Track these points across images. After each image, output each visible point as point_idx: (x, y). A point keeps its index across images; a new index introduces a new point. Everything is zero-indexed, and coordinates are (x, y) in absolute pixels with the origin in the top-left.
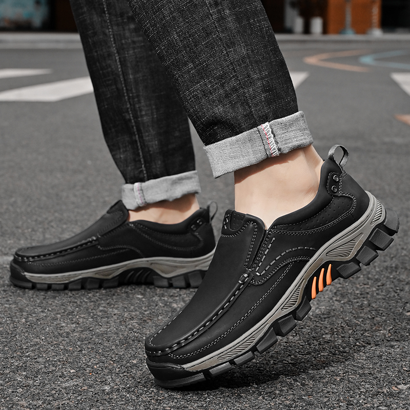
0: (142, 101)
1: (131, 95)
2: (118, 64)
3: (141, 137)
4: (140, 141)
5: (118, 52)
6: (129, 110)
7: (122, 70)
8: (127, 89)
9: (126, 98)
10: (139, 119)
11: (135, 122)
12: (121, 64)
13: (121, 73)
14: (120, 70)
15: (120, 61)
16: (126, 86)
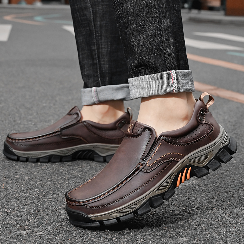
0: (103, 39)
1: (97, 34)
2: (92, 14)
3: (99, 61)
4: (99, 64)
5: (92, 7)
6: (95, 44)
7: (93, 19)
8: (95, 31)
9: (95, 36)
10: (100, 50)
11: (97, 52)
12: (93, 15)
13: (92, 20)
14: (92, 18)
15: (93, 13)
16: (95, 29)
